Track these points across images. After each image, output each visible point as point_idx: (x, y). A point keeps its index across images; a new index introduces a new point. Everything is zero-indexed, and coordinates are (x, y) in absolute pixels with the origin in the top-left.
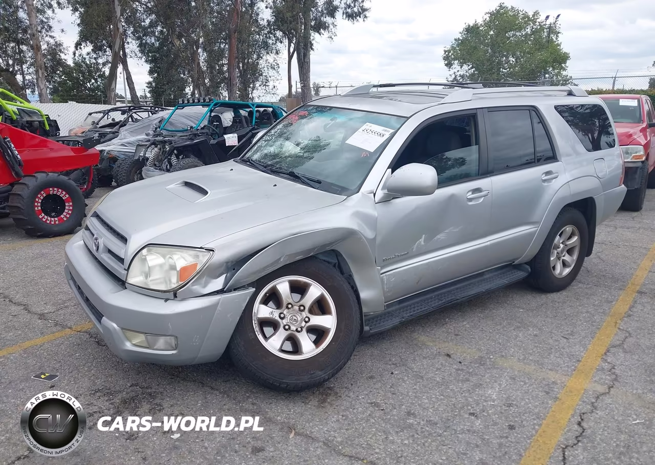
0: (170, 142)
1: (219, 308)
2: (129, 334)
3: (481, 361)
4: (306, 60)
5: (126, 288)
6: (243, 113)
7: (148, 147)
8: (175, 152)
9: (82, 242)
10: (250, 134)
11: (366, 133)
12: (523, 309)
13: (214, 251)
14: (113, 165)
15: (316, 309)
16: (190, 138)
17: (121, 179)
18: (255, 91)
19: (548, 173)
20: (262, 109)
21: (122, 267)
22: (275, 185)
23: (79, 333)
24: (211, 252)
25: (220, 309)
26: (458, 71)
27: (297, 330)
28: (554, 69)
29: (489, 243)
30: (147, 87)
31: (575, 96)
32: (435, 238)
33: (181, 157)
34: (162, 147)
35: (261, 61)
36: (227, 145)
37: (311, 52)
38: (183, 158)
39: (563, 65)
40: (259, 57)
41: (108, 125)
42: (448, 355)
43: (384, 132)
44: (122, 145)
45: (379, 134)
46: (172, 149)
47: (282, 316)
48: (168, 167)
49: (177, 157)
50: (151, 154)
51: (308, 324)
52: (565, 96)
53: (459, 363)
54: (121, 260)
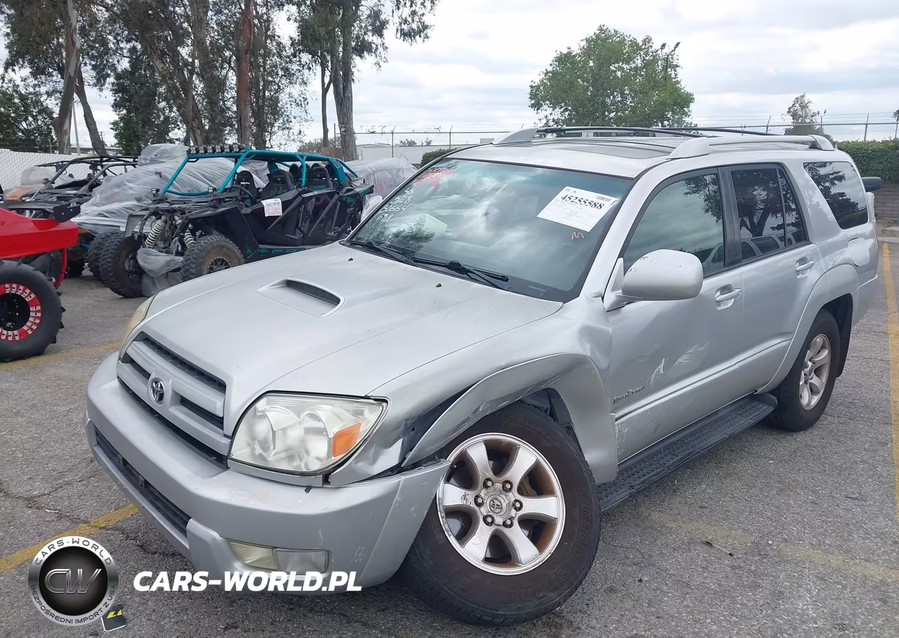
0: (182, 212)
1: (397, 497)
2: (241, 548)
3: (759, 551)
4: (346, 95)
5: (228, 468)
6: (284, 167)
7: (146, 219)
8: (190, 226)
9: (116, 383)
10: (299, 199)
11: (569, 202)
12: (772, 459)
13: (386, 402)
14: (86, 246)
15: (528, 487)
16: (212, 205)
17: (105, 266)
18: (274, 137)
19: (802, 261)
20: (311, 163)
21: (218, 433)
22: (440, 286)
23: (103, 531)
24: (384, 404)
25: (399, 499)
26: (551, 114)
27: (505, 524)
28: (674, 113)
29: (737, 366)
30: (111, 129)
31: (821, 149)
32: (677, 363)
33: (198, 234)
34: (168, 219)
35: (282, 95)
36: (266, 216)
37: (353, 84)
38: (201, 235)
39: (686, 109)
40: (279, 90)
41: (70, 184)
42: (708, 544)
43: (601, 202)
44: (100, 215)
45: (593, 203)
46: (187, 221)
47: (480, 501)
48: (180, 248)
49: (193, 234)
50: (152, 228)
51: (521, 513)
52: (807, 149)
53: (729, 556)
54: (218, 421)
